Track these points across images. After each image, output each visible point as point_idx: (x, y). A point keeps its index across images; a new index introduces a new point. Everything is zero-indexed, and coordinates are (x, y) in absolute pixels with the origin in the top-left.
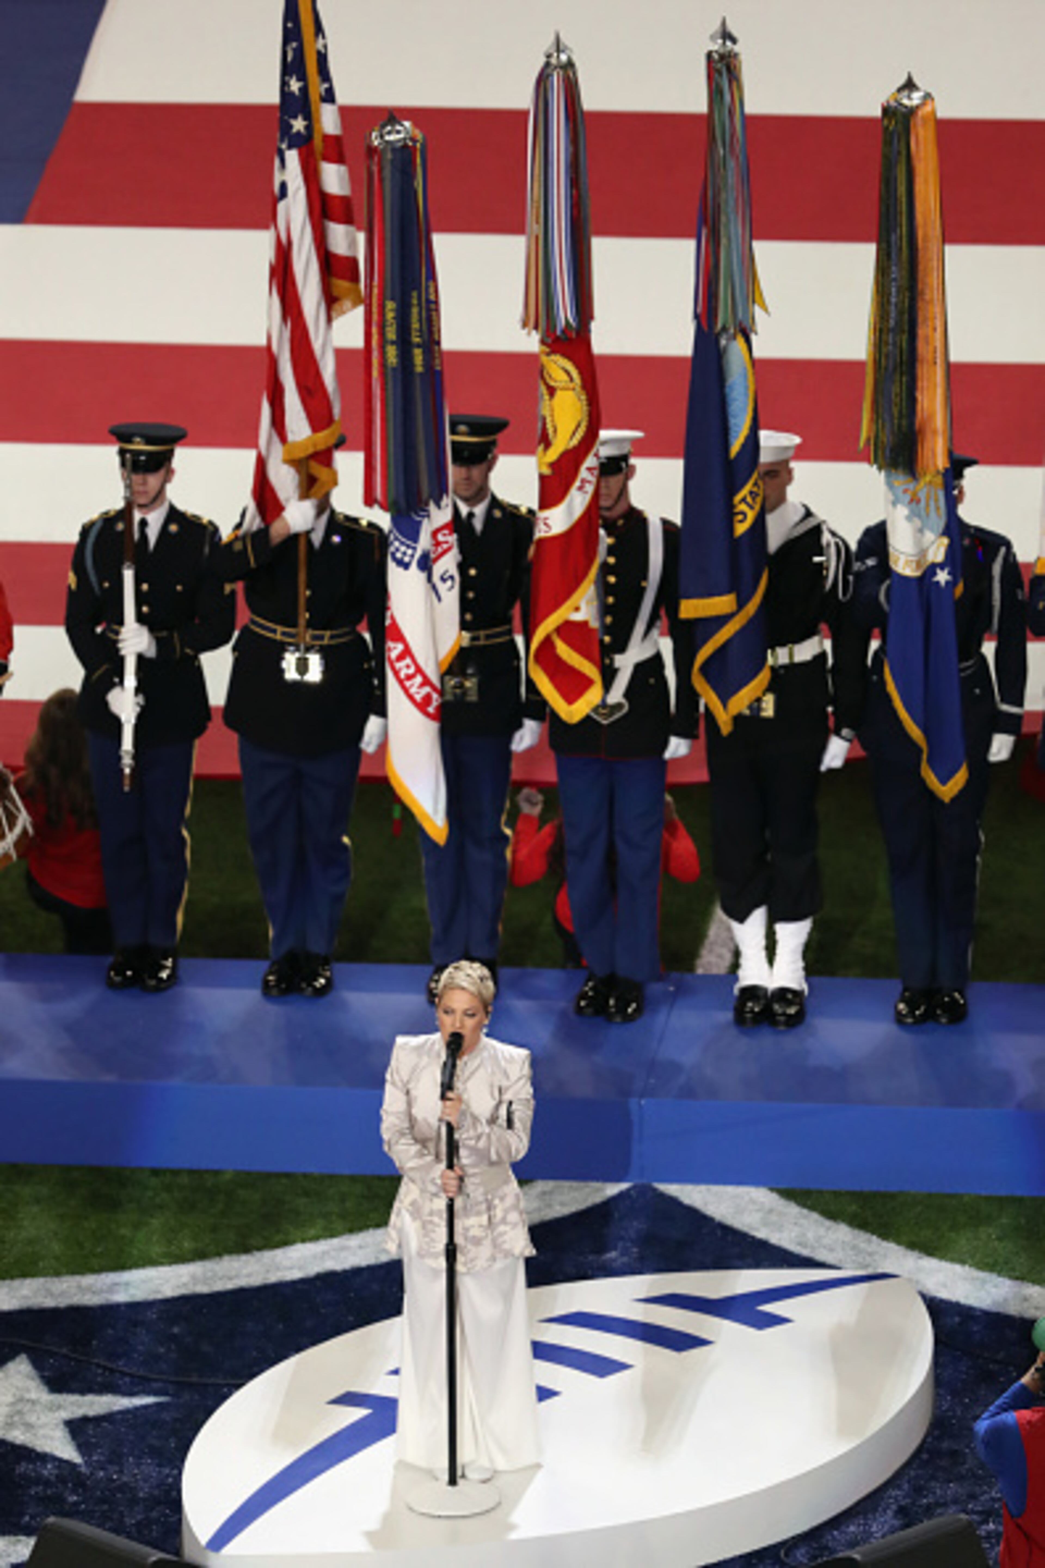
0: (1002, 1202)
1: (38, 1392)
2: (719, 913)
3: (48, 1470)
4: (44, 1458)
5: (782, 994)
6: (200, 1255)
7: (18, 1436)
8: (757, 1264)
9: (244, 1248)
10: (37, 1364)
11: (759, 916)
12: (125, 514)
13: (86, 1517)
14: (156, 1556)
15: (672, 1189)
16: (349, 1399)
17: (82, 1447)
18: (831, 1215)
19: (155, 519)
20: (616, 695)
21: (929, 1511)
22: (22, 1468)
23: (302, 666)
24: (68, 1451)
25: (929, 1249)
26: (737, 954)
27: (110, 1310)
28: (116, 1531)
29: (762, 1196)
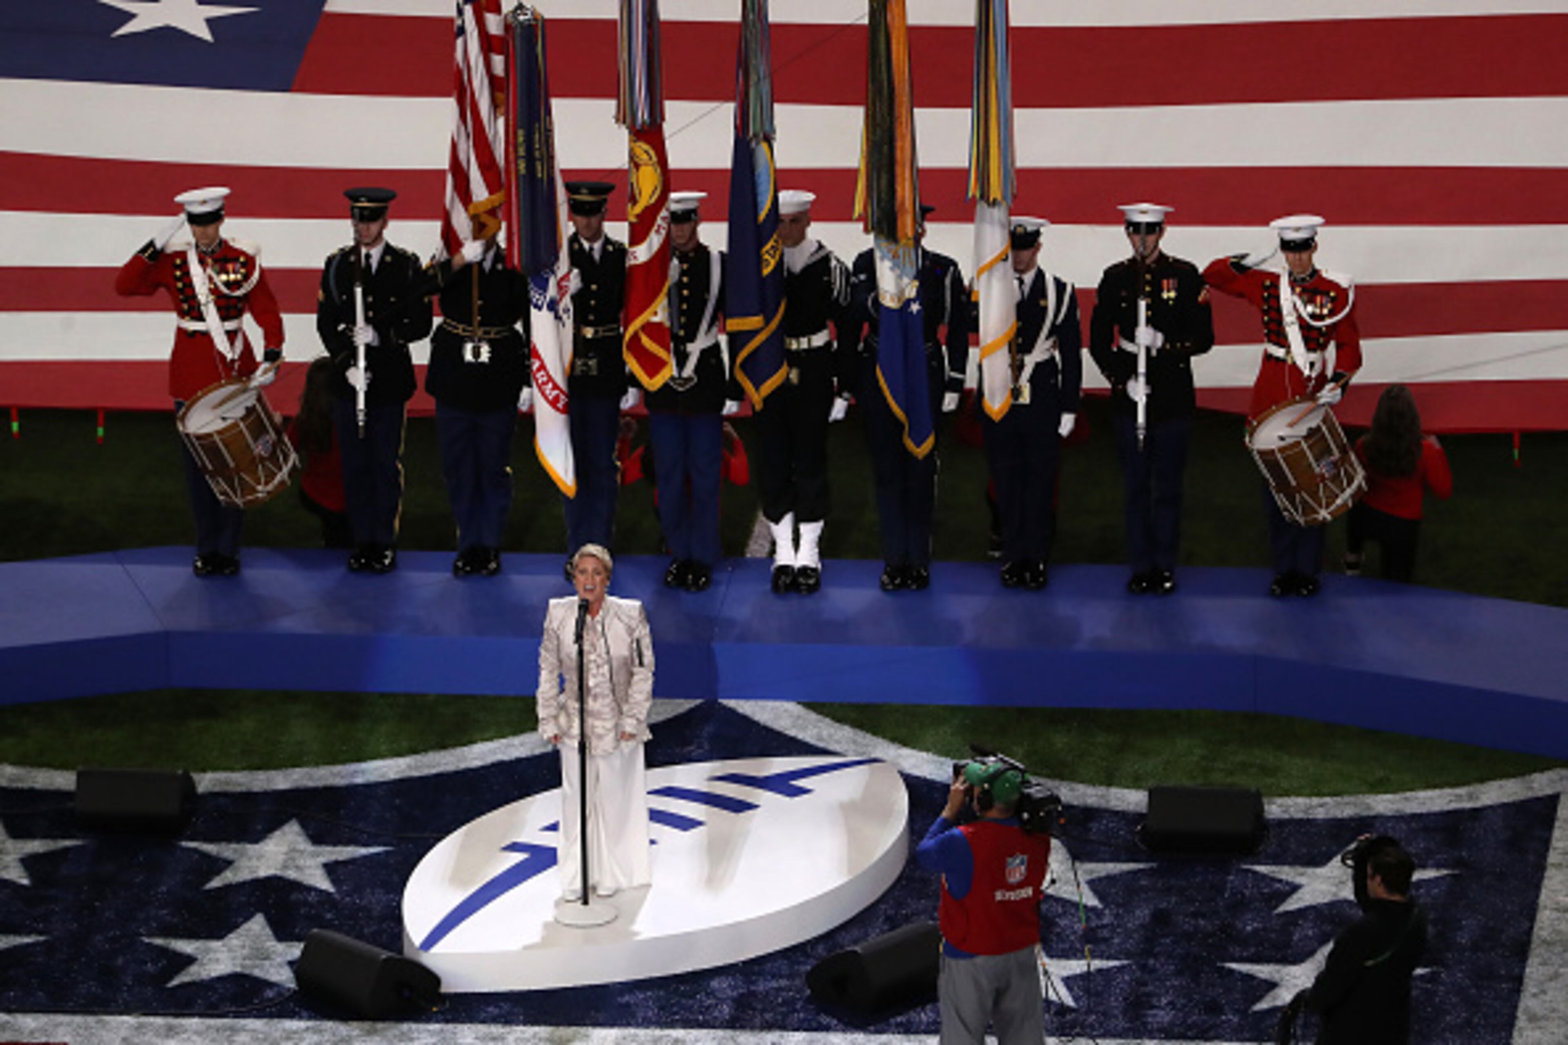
0: (953, 710)
1: (304, 845)
2: (761, 517)
3: (312, 898)
4: (310, 889)
5: (805, 571)
6: (413, 751)
7: (292, 874)
8: (789, 754)
9: (442, 746)
10: (304, 825)
11: (788, 519)
12: (355, 250)
13: (338, 929)
14: (384, 955)
15: (731, 703)
16: (514, 847)
17: (334, 882)
18: (839, 719)
19: (376, 253)
20: (689, 370)
21: (907, 919)
22: (295, 896)
23: (476, 353)
24: (324, 884)
25: (905, 743)
26: (773, 543)
27: (353, 790)
28: (360, 937)
29: (792, 707)
